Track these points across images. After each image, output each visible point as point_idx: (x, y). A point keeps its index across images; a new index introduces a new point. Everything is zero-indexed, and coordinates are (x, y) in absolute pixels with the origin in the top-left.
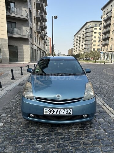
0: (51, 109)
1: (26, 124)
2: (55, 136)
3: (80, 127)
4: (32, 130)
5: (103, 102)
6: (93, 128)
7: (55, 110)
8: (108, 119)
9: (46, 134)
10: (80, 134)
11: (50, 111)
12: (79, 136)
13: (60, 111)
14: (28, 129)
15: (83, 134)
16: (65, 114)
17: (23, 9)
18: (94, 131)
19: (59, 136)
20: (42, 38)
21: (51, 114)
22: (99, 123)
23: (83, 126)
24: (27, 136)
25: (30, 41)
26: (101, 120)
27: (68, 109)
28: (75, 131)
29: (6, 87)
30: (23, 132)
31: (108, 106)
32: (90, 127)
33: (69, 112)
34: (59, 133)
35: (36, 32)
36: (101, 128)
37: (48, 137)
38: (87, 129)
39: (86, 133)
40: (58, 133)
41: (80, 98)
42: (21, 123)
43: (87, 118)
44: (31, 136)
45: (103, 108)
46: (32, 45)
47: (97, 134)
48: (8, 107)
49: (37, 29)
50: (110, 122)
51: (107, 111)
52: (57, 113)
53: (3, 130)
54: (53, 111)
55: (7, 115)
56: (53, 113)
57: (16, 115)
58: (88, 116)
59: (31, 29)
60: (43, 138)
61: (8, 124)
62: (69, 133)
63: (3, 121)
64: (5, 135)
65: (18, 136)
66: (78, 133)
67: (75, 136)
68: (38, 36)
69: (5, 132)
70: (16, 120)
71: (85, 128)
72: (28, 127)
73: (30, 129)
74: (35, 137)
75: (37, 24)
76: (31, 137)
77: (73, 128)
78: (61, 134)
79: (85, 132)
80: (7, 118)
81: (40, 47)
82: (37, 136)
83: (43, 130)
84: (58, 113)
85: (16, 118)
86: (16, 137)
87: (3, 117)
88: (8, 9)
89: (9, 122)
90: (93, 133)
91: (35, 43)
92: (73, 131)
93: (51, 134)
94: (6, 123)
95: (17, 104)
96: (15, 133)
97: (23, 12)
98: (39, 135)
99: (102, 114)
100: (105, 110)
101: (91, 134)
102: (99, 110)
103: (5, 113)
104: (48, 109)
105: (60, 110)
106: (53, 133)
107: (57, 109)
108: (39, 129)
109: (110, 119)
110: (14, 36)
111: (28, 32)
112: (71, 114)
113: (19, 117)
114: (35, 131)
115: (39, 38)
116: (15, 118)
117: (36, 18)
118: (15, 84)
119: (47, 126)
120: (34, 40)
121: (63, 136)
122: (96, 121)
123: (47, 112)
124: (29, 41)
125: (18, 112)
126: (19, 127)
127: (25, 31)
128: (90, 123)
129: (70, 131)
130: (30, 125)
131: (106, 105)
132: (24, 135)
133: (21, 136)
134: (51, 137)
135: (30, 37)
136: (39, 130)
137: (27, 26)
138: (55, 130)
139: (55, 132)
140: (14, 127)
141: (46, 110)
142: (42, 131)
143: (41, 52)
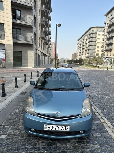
0: (50, 125)
1: (28, 137)
2: (54, 150)
3: (77, 142)
4: (33, 143)
5: (101, 114)
6: (89, 143)
7: (53, 126)
8: (104, 134)
9: (45, 147)
10: (77, 149)
11: (50, 128)
12: (75, 151)
13: (58, 128)
14: (29, 142)
15: (79, 149)
16: (63, 130)
17: (28, 16)
18: (90, 146)
19: (57, 150)
20: (46, 43)
21: (50, 130)
22: (96, 137)
23: (80, 140)
24: (28, 149)
25: (35, 46)
26: (98, 134)
27: (66, 126)
28: (73, 146)
29: (10, 96)
30: (25, 145)
31: (106, 119)
32: (87, 142)
33: (66, 128)
34: (58, 147)
35: (40, 38)
36: (97, 143)
37: (47, 151)
38: (84, 143)
39: (82, 148)
40: (56, 147)
41: (78, 115)
42: (22, 136)
43: (83, 133)
44: (32, 149)
45: (101, 122)
46: (36, 50)
47: (92, 149)
48: (11, 117)
49: (41, 35)
50: (106, 137)
51: (105, 124)
52: (55, 129)
53: (6, 142)
54: (52, 127)
55: (10, 127)
56: (52, 129)
57: (18, 127)
58: (84, 132)
59: (35, 35)
60: (43, 151)
61: (11, 135)
62: (67, 148)
63: (6, 132)
64: (8, 147)
65: (20, 149)
66: (75, 147)
67: (72, 150)
68: (42, 41)
69: (8, 144)
70: (19, 132)
71: (82, 143)
72: (29, 140)
73: (31, 142)
74: (35, 151)
75: (42, 30)
76: (31, 151)
77: (70, 142)
78: (60, 148)
79: (81, 146)
80: (10, 129)
81: (44, 52)
82: (37, 149)
83: (43, 144)
84: (57, 130)
85: (19, 130)
86: (18, 150)
87: (6, 128)
88: (14, 17)
89: (12, 134)
90: (89, 148)
91: (39, 49)
92: (70, 145)
93: (50, 148)
94: (9, 135)
95: (20, 115)
96: (17, 145)
97: (28, 19)
98: (39, 149)
99: (100, 127)
100: (103, 123)
101: (87, 149)
102: (97, 124)
103: (9, 125)
104: (48, 125)
105: (58, 126)
106: (52, 147)
107: (56, 126)
108: (39, 142)
109: (106, 133)
110: (19, 42)
111: (32, 38)
112: (69, 130)
113: (21, 129)
114: (35, 144)
115: (43, 43)
116: (17, 130)
117: (40, 24)
118: (18, 92)
119: (46, 140)
120: (38, 45)
121: (61, 151)
122: (93, 136)
123: (46, 128)
124: (33, 47)
125: (21, 123)
126: (21, 139)
127: (29, 37)
128: (88, 138)
129: (68, 145)
130: (31, 138)
131: (104, 118)
132: (25, 148)
133: (22, 149)
134: (50, 151)
135: (34, 43)
136: (39, 144)
137: (32, 32)
138: (54, 144)
139: (54, 146)
140: (16, 139)
141: (45, 126)
142: (41, 144)
143: (44, 57)
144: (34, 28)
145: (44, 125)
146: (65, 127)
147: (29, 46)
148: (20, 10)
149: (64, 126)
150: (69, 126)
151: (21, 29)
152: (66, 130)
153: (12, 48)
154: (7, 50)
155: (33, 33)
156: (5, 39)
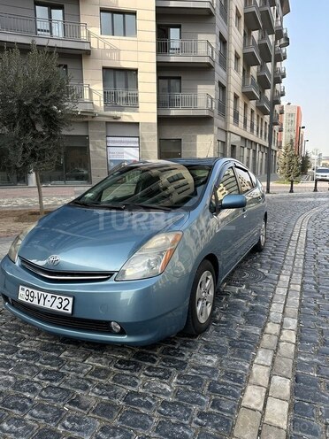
0: (30, 290)
2: (41, 363)
3: (120, 361)
4: (16, 336)
5: (292, 310)
8: (230, 363)
9: (31, 351)
10: (97, 377)
11: (28, 296)
12: (88, 379)
13: (45, 299)
14: (13, 333)
15: (104, 378)
16: (54, 308)
17: (201, 37)
18: (145, 380)
19: (48, 364)
21: (29, 301)
23: (133, 360)
26: (208, 360)
31: (293, 327)
34: (59, 359)
35: (239, 94)
36: (174, 381)
37: (25, 360)
39: (114, 380)
40: (53, 358)
41: (110, 273)
43: (121, 333)
45: (263, 330)
46: (224, 134)
47: (141, 390)
49: (244, 85)
51: (267, 339)
52: (39, 301)
54: (32, 295)
56: (32, 299)
59: (222, 88)
60: (15, 358)
62: (76, 366)
66: (97, 371)
67: (81, 376)
71: (131, 366)
73: (17, 333)
74: (3, 352)
75: (246, 71)
78: (59, 362)
79: (118, 375)
81: (253, 137)
82: (10, 350)
83: (35, 343)
84: (41, 304)
88: (162, 45)
90: (135, 386)
92: (91, 363)
93: (40, 356)
98: (14, 351)
100: (265, 336)
101: (126, 384)
102: (243, 333)
104: (26, 289)
105: (45, 294)
107: (40, 293)
108: (32, 338)
109: (241, 364)
110: (174, 112)
111: (212, 99)
115: (252, 111)
120: (231, 118)
124: (213, 124)
127: (203, 96)
129: (86, 361)
131: (292, 321)
134: (31, 362)
136: (28, 341)
138: (57, 351)
139: (53, 354)
141: (22, 289)
142: (31, 343)
143: (255, 151)
144: (218, 68)
145: (21, 287)
146: (60, 300)
147: (202, 122)
148: (179, 27)
149: (58, 297)
150: (71, 299)
151: (180, 78)
152: (62, 310)
153: (156, 133)
154: (143, 139)
155: (213, 84)
156: (140, 109)
